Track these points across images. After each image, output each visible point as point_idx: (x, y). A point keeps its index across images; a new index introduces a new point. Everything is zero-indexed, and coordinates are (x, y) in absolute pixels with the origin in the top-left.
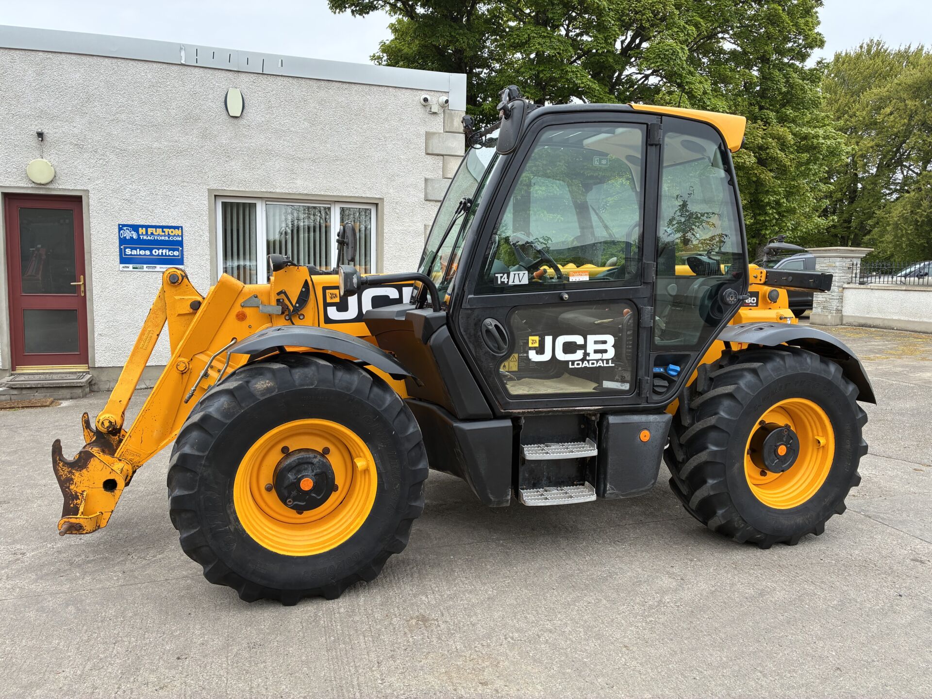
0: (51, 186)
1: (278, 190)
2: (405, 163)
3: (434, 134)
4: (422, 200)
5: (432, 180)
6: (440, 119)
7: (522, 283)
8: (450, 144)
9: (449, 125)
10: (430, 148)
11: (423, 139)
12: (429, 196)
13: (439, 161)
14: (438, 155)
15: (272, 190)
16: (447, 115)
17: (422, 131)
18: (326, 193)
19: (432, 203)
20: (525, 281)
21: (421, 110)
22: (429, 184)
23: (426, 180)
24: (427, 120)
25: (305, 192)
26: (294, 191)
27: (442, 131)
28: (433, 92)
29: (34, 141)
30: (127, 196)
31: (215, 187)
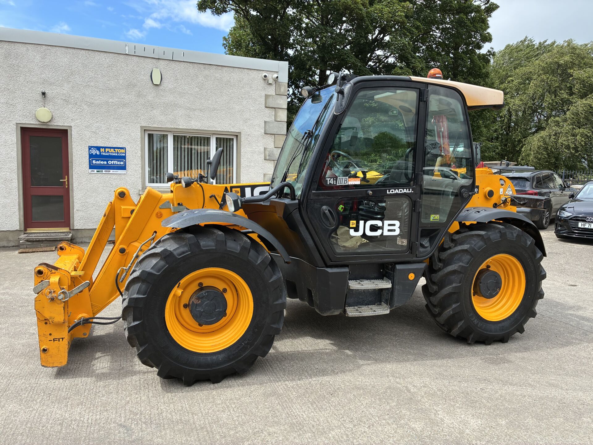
0: (49, 124)
1: (180, 127)
2: (253, 112)
3: (270, 95)
4: (263, 133)
5: (268, 122)
6: (273, 87)
8: (279, 102)
9: (278, 91)
10: (268, 104)
11: (264, 99)
12: (267, 131)
13: (273, 111)
14: (272, 108)
16: (277, 85)
17: (263, 94)
18: (208, 129)
19: (268, 135)
21: (262, 81)
22: (267, 124)
23: (265, 122)
24: (266, 87)
27: (274, 94)
28: (270, 72)
29: (39, 97)
30: (94, 130)
31: (144, 124)
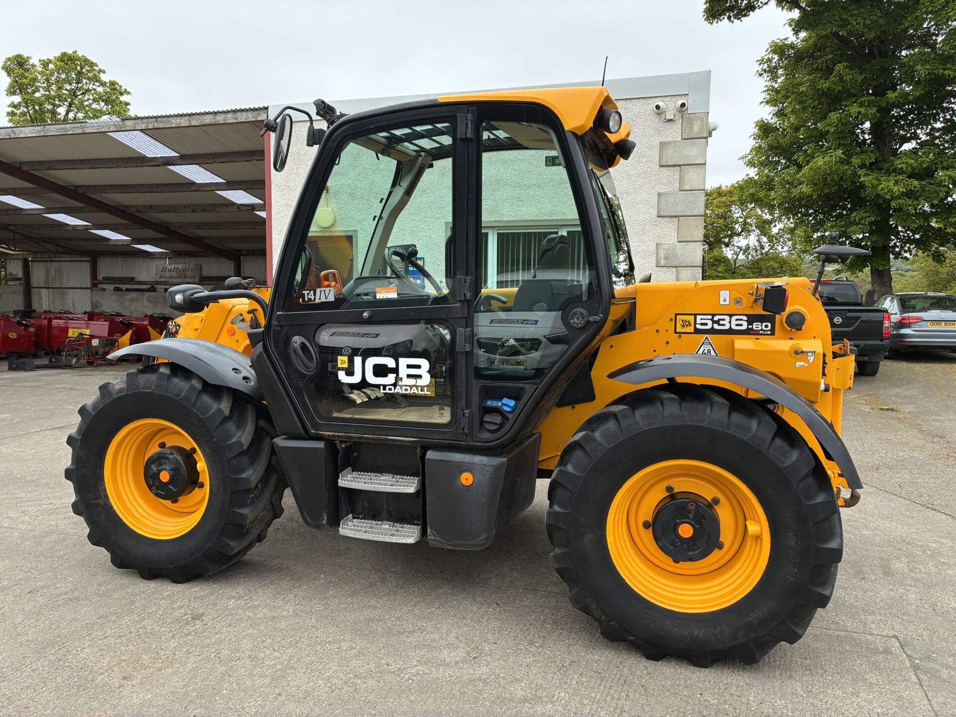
1: (505, 219)
2: (635, 178)
3: (669, 143)
4: (653, 217)
5: (665, 194)
6: (677, 126)
7: (328, 300)
8: (688, 153)
9: (687, 131)
10: (664, 159)
11: (656, 151)
12: (662, 212)
13: (675, 173)
14: (674, 166)
15: (499, 219)
16: (685, 120)
17: (656, 141)
18: (551, 218)
19: (665, 219)
20: (331, 298)
21: (655, 119)
22: (662, 198)
23: (659, 195)
24: (661, 129)
25: (531, 218)
26: (520, 218)
27: (680, 139)
28: (670, 98)
